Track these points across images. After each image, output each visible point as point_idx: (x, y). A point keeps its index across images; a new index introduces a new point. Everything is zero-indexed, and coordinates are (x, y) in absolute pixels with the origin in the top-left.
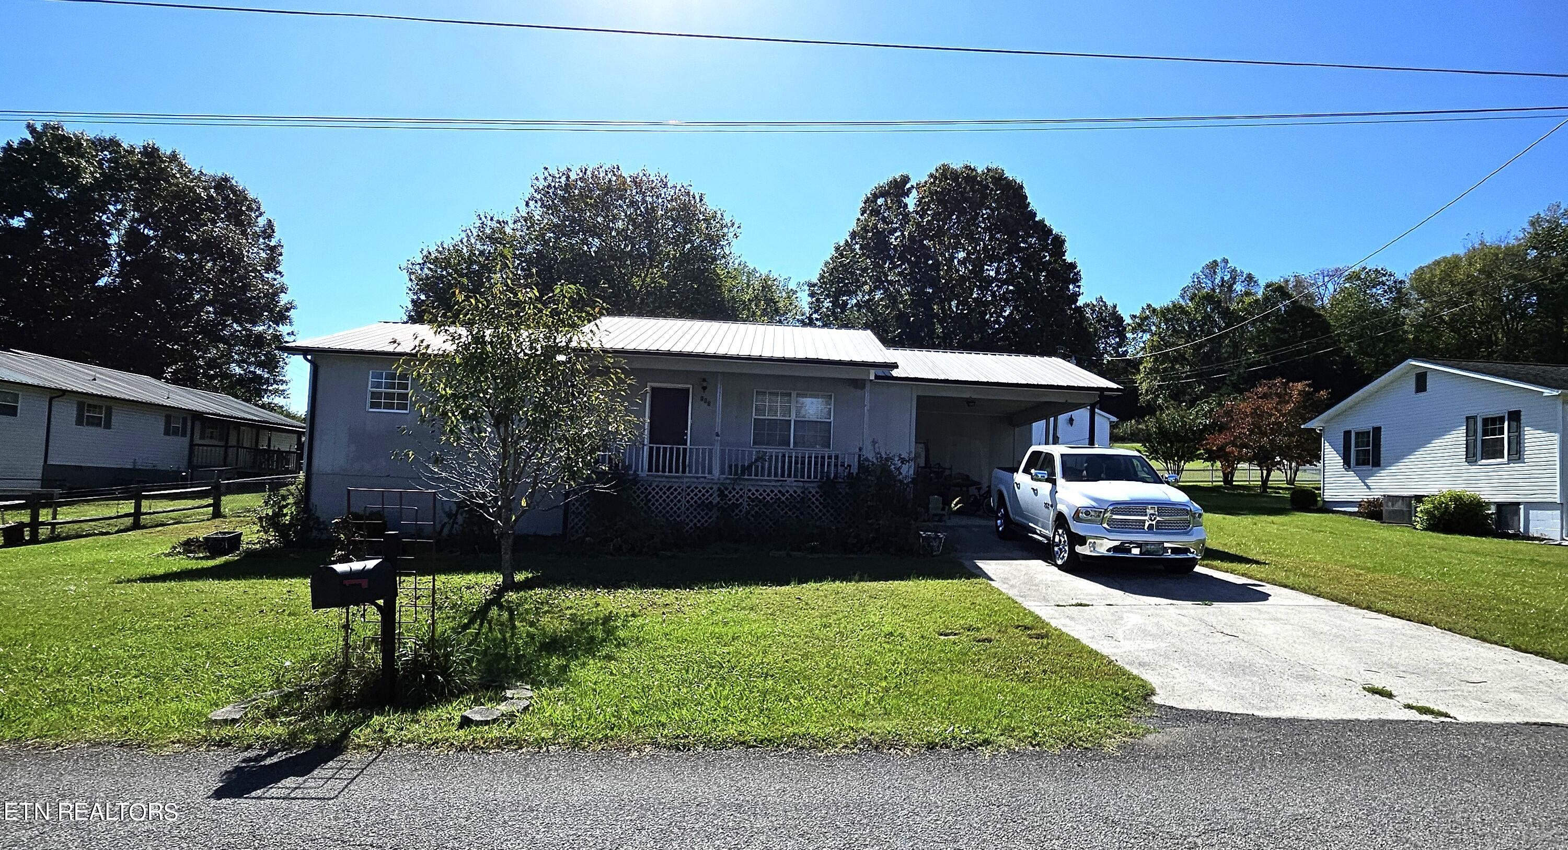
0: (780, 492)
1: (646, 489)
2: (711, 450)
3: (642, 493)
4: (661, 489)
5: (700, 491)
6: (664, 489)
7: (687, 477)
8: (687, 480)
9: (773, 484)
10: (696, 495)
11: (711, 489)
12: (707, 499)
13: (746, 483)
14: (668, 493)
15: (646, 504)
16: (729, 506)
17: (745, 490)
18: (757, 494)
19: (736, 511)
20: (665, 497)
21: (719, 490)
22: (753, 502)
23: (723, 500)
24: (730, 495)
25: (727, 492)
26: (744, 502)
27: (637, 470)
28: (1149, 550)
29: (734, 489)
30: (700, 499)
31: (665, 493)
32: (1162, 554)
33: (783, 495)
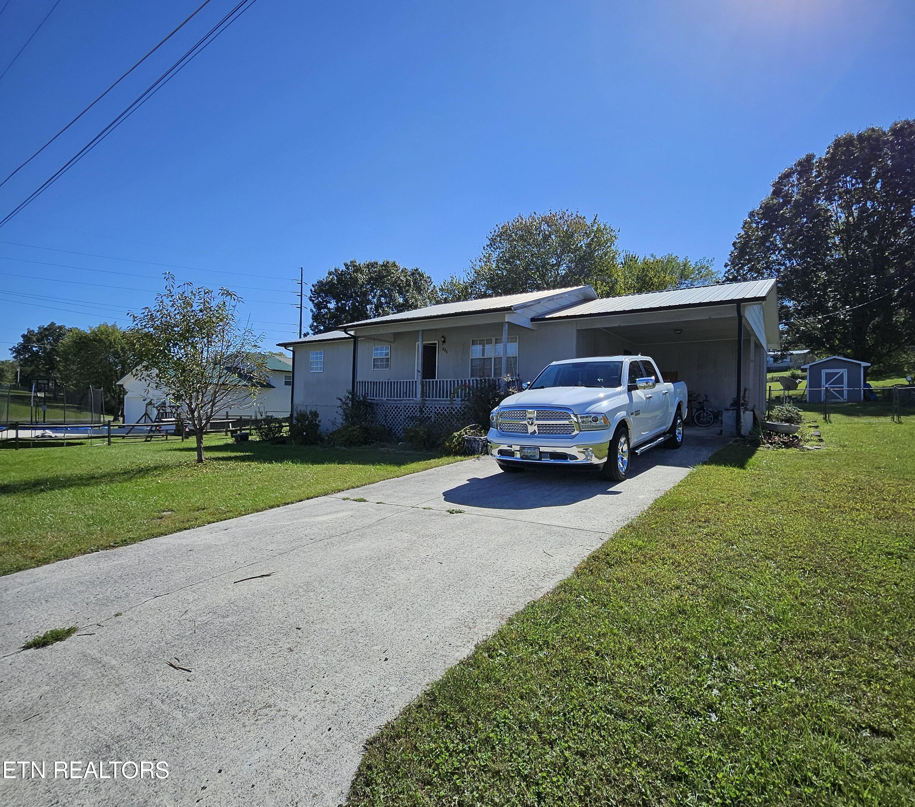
0: (452, 408)
1: (386, 408)
3: (384, 410)
4: (392, 408)
5: (411, 409)
6: (394, 408)
8: (405, 402)
9: (448, 402)
10: (409, 411)
11: (416, 407)
12: (414, 414)
13: (433, 403)
14: (396, 410)
15: (386, 417)
16: (425, 419)
17: (433, 407)
18: (440, 410)
19: (429, 422)
20: (394, 413)
21: (420, 407)
22: (437, 415)
23: (422, 414)
24: (426, 411)
25: (424, 409)
26: (433, 416)
27: (382, 397)
28: (526, 454)
29: (428, 407)
30: (410, 414)
31: (394, 411)
32: (540, 459)
33: (454, 410)
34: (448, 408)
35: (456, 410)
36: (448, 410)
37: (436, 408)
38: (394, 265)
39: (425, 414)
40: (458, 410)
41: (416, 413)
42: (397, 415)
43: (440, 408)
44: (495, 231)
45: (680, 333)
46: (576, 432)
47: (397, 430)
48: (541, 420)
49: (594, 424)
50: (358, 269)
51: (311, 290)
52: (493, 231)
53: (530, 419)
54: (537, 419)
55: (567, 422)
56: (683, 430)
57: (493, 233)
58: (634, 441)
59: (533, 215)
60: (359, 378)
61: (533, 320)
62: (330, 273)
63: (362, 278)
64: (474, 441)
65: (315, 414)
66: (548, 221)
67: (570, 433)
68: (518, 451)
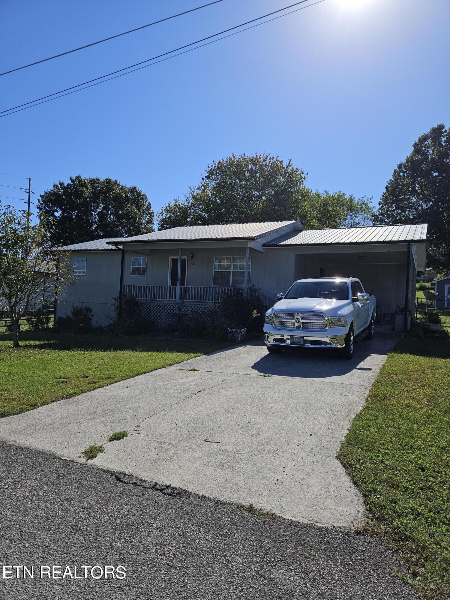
0: (205, 308)
1: (149, 306)
2: (175, 288)
3: (148, 308)
4: (155, 307)
5: (171, 308)
6: (156, 307)
7: (166, 301)
8: (165, 302)
9: (202, 304)
10: (169, 309)
11: (175, 306)
12: (173, 311)
13: (190, 304)
14: (158, 308)
15: (149, 314)
16: (183, 315)
17: (189, 307)
18: (195, 309)
19: (186, 317)
20: (156, 310)
21: (178, 307)
22: (193, 313)
23: (180, 312)
24: (183, 310)
25: (181, 308)
26: (189, 313)
27: (146, 298)
28: (294, 341)
29: (185, 307)
30: (170, 311)
31: (156, 309)
32: (304, 345)
33: (206, 310)
34: (201, 308)
35: (208, 310)
36: (201, 309)
37: (191, 307)
38: (116, 182)
39: (183, 312)
40: (210, 309)
41: (175, 311)
42: (159, 312)
43: (195, 307)
44: (212, 166)
45: (363, 258)
46: (327, 328)
47: (159, 323)
48: (304, 320)
49: (338, 323)
50: (82, 183)
51: (39, 200)
52: (210, 166)
53: (297, 319)
54: (302, 319)
55: (322, 321)
56: (374, 327)
57: (211, 167)
58: (355, 334)
59: (243, 155)
60: (125, 283)
61: (264, 245)
62: (56, 186)
63: (87, 192)
64: (236, 332)
65: (88, 310)
66: (254, 161)
67: (324, 329)
68: (288, 339)
